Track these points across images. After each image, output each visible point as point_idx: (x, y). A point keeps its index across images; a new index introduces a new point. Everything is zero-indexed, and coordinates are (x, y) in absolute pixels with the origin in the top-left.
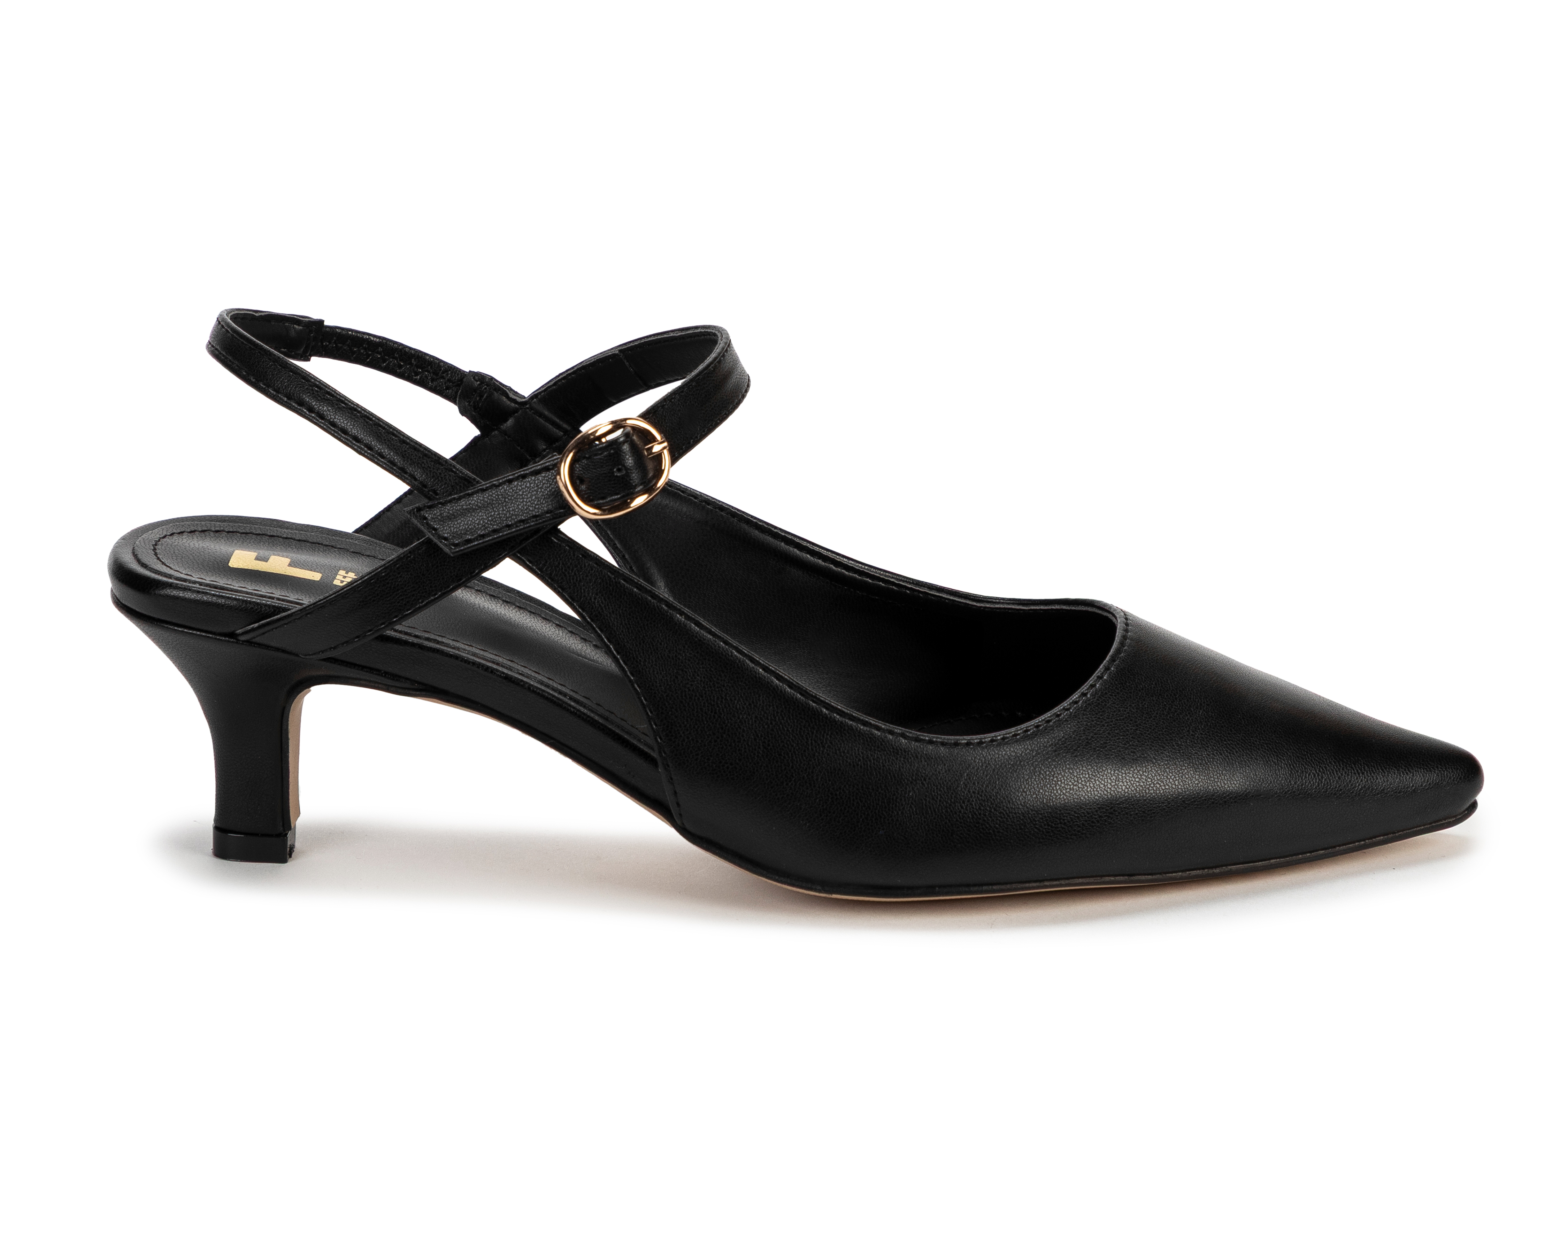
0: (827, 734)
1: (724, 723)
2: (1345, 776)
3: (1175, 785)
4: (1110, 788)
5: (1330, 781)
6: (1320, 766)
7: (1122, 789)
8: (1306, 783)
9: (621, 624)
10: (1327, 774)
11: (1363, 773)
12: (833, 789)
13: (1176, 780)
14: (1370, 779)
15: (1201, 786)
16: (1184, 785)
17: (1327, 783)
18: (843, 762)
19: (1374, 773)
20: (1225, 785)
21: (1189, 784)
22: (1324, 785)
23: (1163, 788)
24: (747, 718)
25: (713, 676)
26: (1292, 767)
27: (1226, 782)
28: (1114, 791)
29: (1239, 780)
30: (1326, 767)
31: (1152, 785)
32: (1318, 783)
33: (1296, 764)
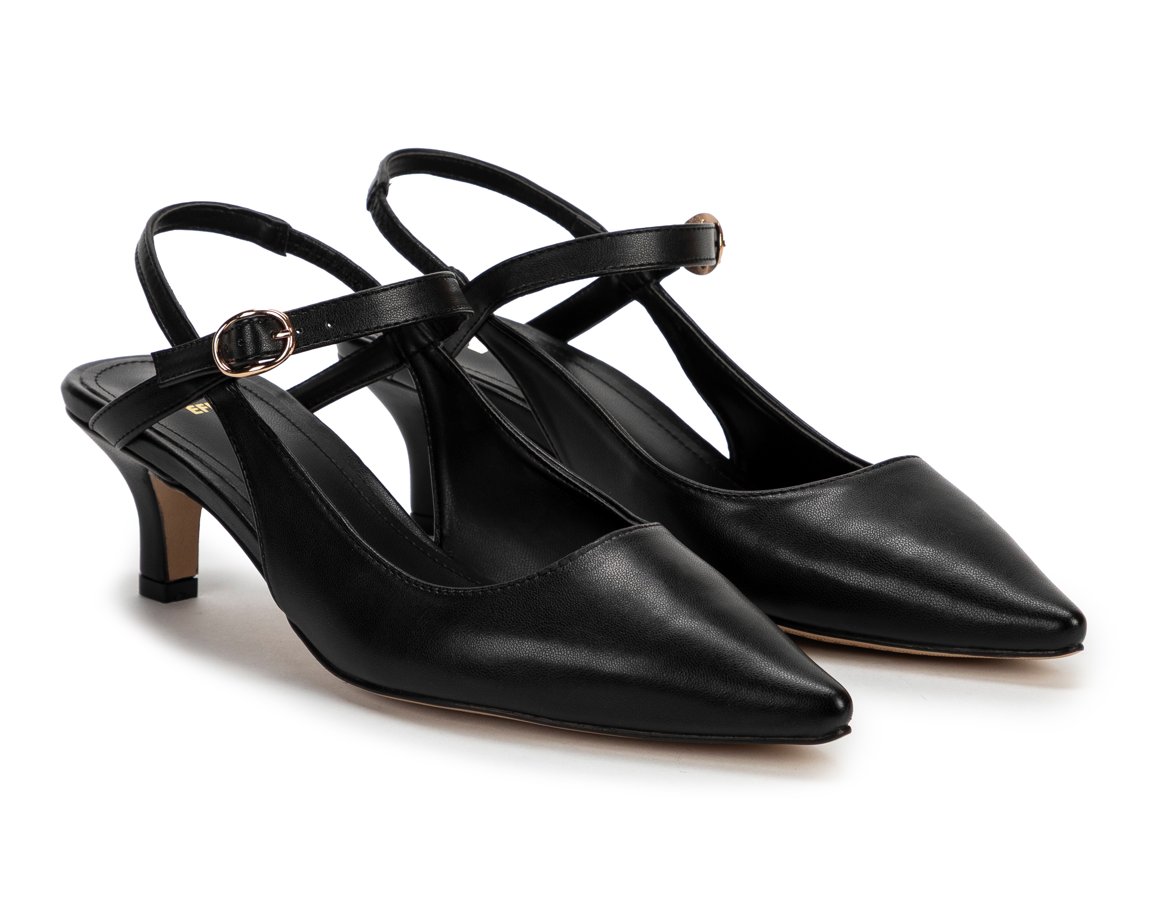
0: (354, 563)
1: (297, 541)
2: (713, 681)
3: (567, 654)
4: (517, 644)
5: (699, 681)
6: (694, 669)
7: (525, 646)
8: (676, 677)
9: (253, 457)
10: (698, 675)
11: (730, 683)
12: (348, 603)
13: (569, 650)
14: (735, 688)
15: (587, 659)
16: (574, 655)
17: (696, 682)
18: (357, 585)
19: (740, 685)
20: (607, 663)
21: (577, 655)
22: (693, 683)
23: (557, 653)
24: (310, 540)
25: (297, 506)
26: (669, 663)
27: (608, 661)
28: (519, 647)
29: (619, 662)
30: (698, 670)
31: (549, 650)
32: (688, 680)
33: (673, 662)
